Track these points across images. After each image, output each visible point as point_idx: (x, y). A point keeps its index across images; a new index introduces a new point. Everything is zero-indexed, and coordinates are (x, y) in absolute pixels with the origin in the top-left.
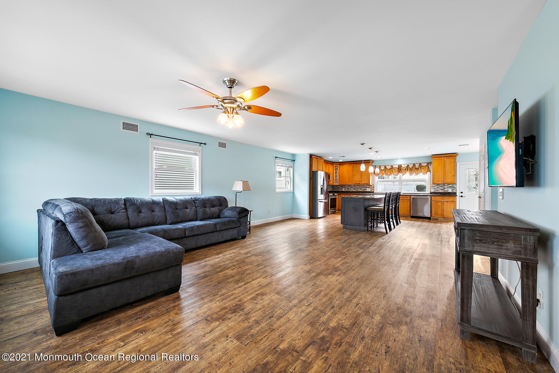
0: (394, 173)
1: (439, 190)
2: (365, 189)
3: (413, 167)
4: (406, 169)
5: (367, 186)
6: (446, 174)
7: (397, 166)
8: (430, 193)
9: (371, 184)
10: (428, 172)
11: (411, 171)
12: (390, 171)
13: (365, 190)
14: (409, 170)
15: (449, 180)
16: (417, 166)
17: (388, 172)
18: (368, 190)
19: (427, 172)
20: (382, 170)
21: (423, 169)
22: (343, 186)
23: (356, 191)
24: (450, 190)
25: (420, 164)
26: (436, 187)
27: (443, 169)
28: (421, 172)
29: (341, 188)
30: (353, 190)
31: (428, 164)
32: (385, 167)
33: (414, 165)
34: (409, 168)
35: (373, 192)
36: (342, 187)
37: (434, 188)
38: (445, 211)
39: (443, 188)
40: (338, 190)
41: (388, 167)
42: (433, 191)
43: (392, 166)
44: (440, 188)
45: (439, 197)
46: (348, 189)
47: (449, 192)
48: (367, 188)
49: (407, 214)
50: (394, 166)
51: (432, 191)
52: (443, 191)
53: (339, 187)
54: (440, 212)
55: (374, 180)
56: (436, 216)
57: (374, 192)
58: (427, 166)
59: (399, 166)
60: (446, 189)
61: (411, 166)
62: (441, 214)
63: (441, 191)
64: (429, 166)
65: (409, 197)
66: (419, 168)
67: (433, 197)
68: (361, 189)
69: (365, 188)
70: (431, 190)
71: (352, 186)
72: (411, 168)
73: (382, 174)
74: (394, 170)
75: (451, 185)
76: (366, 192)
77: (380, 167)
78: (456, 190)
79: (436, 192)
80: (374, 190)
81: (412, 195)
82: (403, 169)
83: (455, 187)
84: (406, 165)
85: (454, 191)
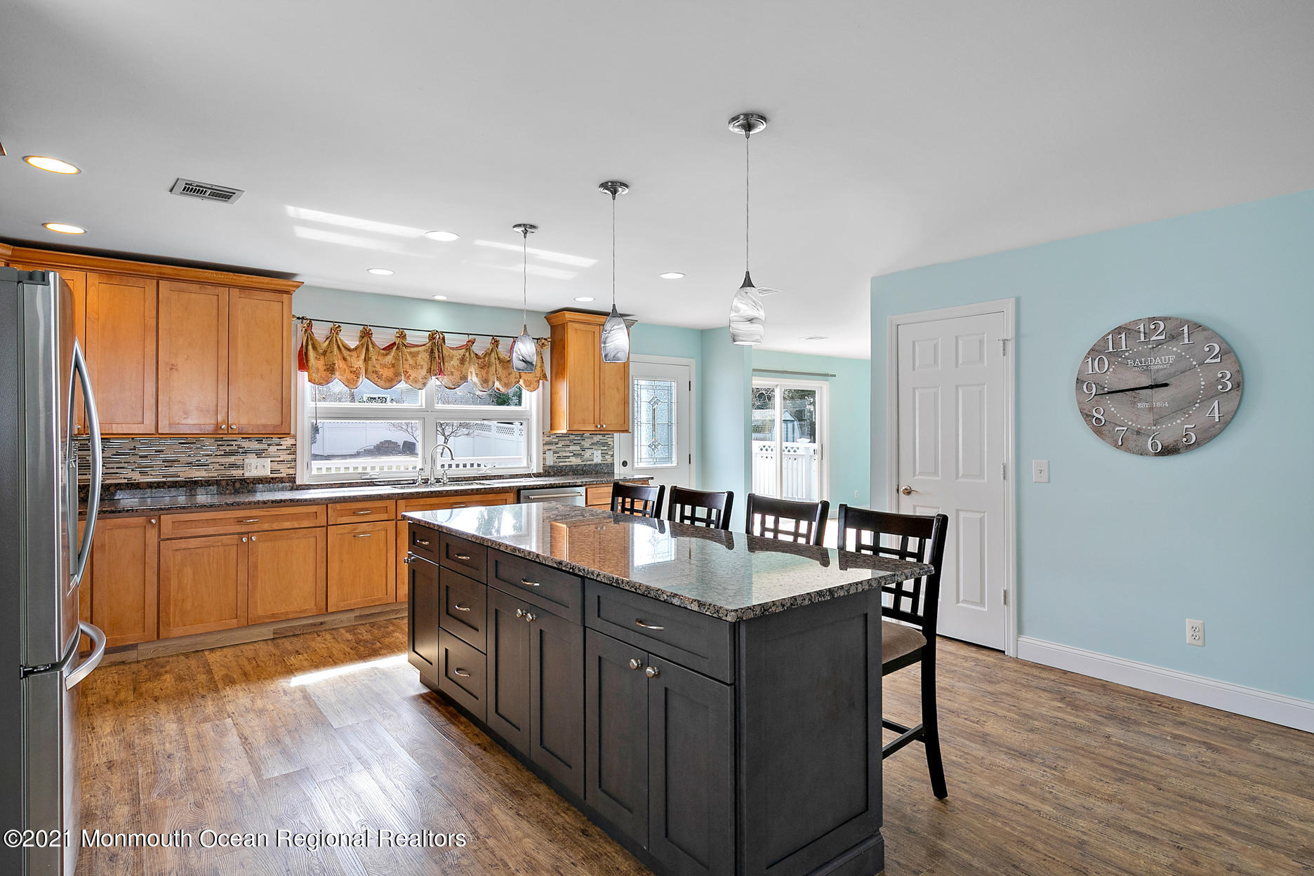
0: (413, 374)
1: (568, 457)
2: (233, 466)
3: (488, 354)
4: (462, 361)
5: (246, 444)
7: (422, 338)
8: (541, 470)
10: (541, 383)
11: (483, 373)
12: (390, 358)
13: (236, 473)
14: (475, 366)
15: (612, 419)
17: (384, 366)
18: (256, 467)
19: (540, 378)
20: (349, 350)
24: (597, 458)
26: (561, 444)
28: (517, 380)
31: (542, 344)
32: (366, 334)
33: (495, 342)
35: (292, 479)
37: (553, 447)
39: (578, 448)
41: (382, 338)
42: (550, 462)
43: (402, 336)
44: (572, 448)
47: (595, 461)
48: (251, 460)
50: (410, 338)
51: (548, 463)
52: (579, 461)
57: (298, 482)
59: (432, 337)
60: (588, 454)
61: (481, 347)
63: (574, 461)
64: (544, 356)
66: (510, 360)
67: (590, 492)
68: (201, 465)
69: (232, 459)
70: (544, 460)
72: (482, 355)
73: (348, 375)
74: (414, 355)
75: (600, 437)
76: (237, 485)
77: (336, 329)
78: (612, 456)
79: (561, 464)
80: (294, 467)
81: (525, 488)
82: (451, 358)
83: (612, 443)
84: (461, 340)
85: (609, 460)
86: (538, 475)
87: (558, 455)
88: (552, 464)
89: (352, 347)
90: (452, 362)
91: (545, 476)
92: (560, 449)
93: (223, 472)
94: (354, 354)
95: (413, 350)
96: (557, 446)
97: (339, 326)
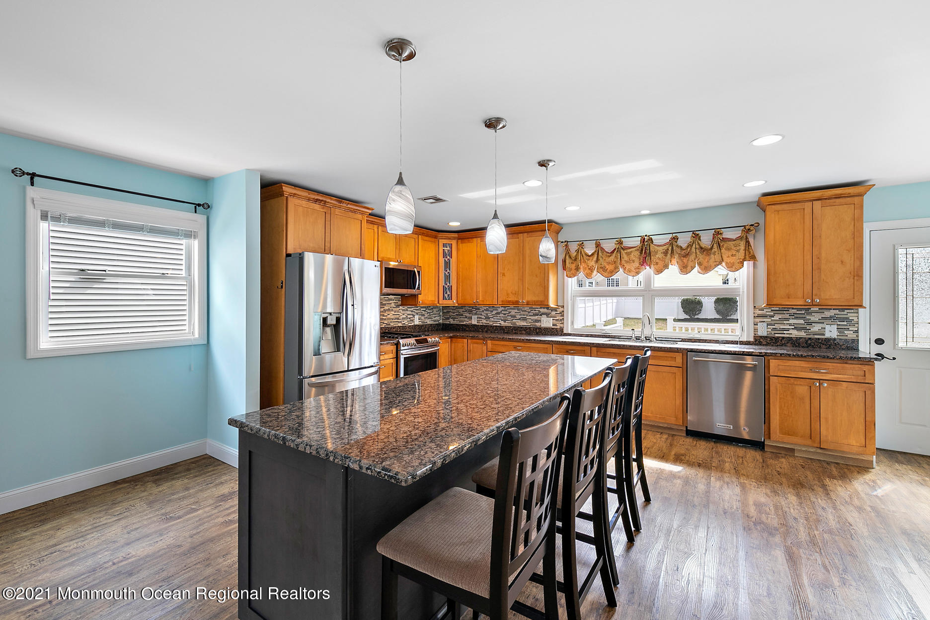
0: (627, 266)
1: (788, 330)
2: (536, 321)
3: (690, 246)
4: (666, 253)
5: (541, 311)
6: (819, 269)
7: (637, 242)
8: (752, 339)
9: (552, 304)
10: (745, 263)
11: (685, 260)
12: (612, 258)
13: (538, 324)
14: (676, 256)
15: (833, 293)
16: (706, 239)
17: (609, 263)
18: (547, 322)
19: (744, 260)
20: (588, 256)
21: (728, 249)
22: (473, 308)
23: (510, 325)
24: (831, 332)
25: (717, 232)
26: (776, 318)
27: (808, 247)
28: (720, 263)
29: (468, 315)
30: (503, 323)
31: (747, 230)
32: (598, 245)
33: (696, 236)
34: (677, 246)
35: (562, 329)
36: (470, 312)
37: (767, 320)
38: (826, 419)
39: (802, 321)
40: (458, 323)
41: (609, 246)
42: (763, 331)
43: (620, 243)
44: (792, 321)
45: (797, 363)
46: (487, 318)
47: (826, 336)
48: (544, 318)
49: (672, 420)
50: (627, 243)
51: (760, 333)
52: (802, 334)
53: (461, 310)
54: (801, 423)
55: (561, 290)
56: (787, 438)
57: (565, 332)
58: (740, 238)
59: (643, 241)
60: (816, 328)
61: (684, 240)
62: (808, 431)
63: (795, 334)
64: (751, 240)
65: (679, 357)
66: (712, 248)
67: (773, 363)
68: (525, 319)
69: (536, 317)
70: (756, 330)
71: (500, 310)
72: (684, 246)
73: (588, 271)
74: (628, 254)
75: (837, 312)
76: (538, 330)
77: (581, 245)
78: (857, 332)
79: (777, 335)
80: (563, 323)
81: (692, 351)
82: (656, 253)
83: (856, 319)
84: (666, 239)
85: (850, 335)
86: (748, 343)
87: (774, 327)
88: (765, 334)
89: (590, 254)
90: (657, 256)
91: (755, 345)
92: (775, 322)
93: (534, 324)
94: (591, 258)
95: (629, 250)
96: (772, 318)
97: (583, 243)
